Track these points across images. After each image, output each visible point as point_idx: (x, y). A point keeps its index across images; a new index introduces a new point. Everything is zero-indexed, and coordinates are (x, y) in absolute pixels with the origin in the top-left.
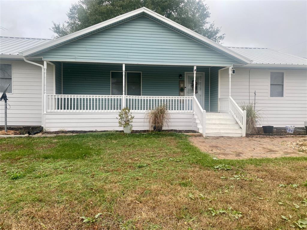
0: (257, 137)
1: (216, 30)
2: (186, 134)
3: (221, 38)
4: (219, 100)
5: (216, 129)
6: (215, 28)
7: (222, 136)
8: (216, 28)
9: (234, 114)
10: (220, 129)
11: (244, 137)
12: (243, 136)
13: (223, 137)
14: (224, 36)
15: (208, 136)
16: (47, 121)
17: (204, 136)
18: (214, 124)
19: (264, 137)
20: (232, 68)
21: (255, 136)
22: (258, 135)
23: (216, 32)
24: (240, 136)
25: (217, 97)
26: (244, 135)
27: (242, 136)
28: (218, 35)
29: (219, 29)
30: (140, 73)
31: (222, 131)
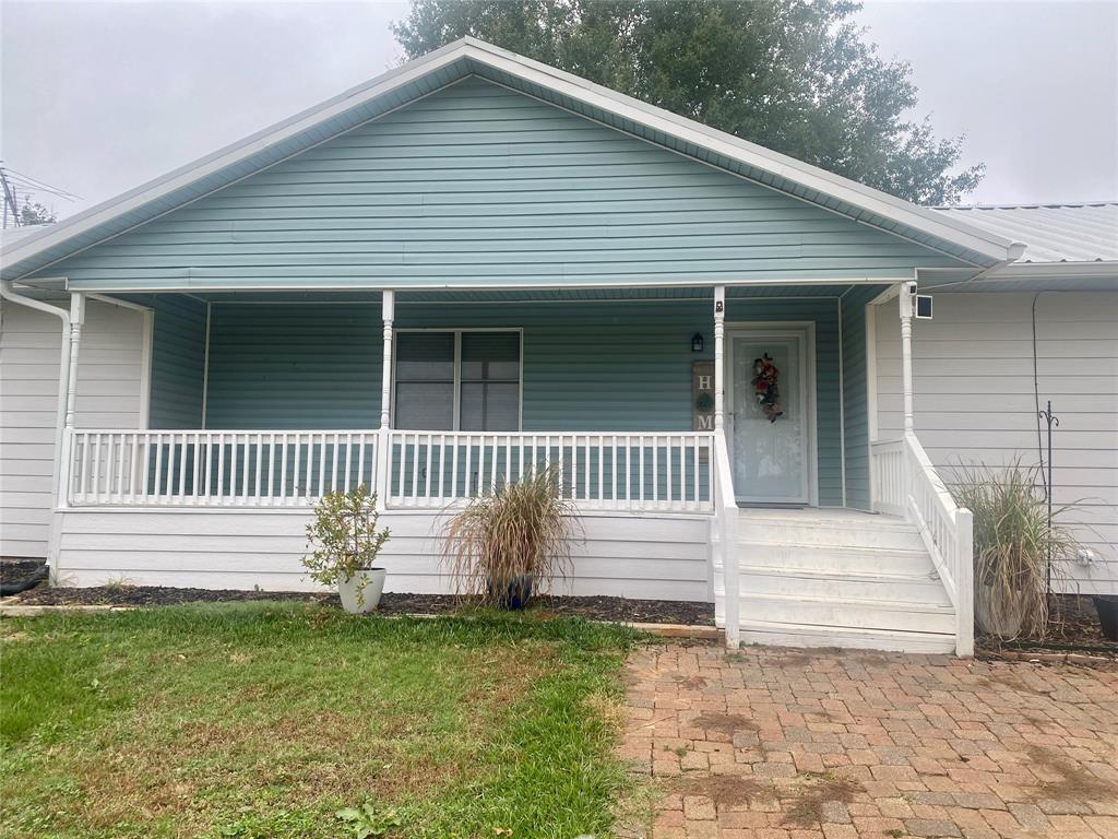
0: (1046, 663)
1: (937, 151)
2: (636, 625)
3: (964, 182)
4: (870, 448)
5: (808, 604)
6: (935, 142)
7: (836, 645)
8: (937, 142)
9: (923, 523)
10: (831, 608)
11: (965, 658)
12: (960, 653)
13: (838, 651)
14: (980, 173)
15: (756, 645)
16: (68, 542)
17: (733, 642)
18: (808, 577)
19: (1094, 665)
20: (913, 289)
21: (1036, 656)
22: (1055, 648)
23: (941, 163)
24: (939, 647)
25: (866, 434)
26: (967, 646)
27: (954, 653)
28: (951, 173)
29: (952, 146)
30: (518, 333)
31: (845, 620)
